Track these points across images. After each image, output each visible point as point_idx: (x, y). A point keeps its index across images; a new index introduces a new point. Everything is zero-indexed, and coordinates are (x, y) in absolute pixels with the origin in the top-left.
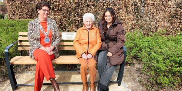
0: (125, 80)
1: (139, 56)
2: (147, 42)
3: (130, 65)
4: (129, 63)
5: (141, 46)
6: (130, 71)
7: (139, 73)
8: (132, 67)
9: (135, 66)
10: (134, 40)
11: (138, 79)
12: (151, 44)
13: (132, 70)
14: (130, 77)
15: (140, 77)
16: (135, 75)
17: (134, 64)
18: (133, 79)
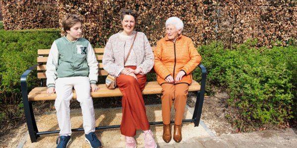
0: (204, 118)
1: (221, 80)
2: (231, 58)
3: (208, 94)
4: (207, 92)
5: (222, 65)
6: (210, 104)
7: (224, 105)
8: (212, 98)
9: (216, 96)
10: (211, 56)
11: (223, 114)
12: (237, 62)
13: (211, 102)
14: (210, 113)
15: (226, 112)
16: (218, 109)
17: (214, 93)
18: (215, 114)
